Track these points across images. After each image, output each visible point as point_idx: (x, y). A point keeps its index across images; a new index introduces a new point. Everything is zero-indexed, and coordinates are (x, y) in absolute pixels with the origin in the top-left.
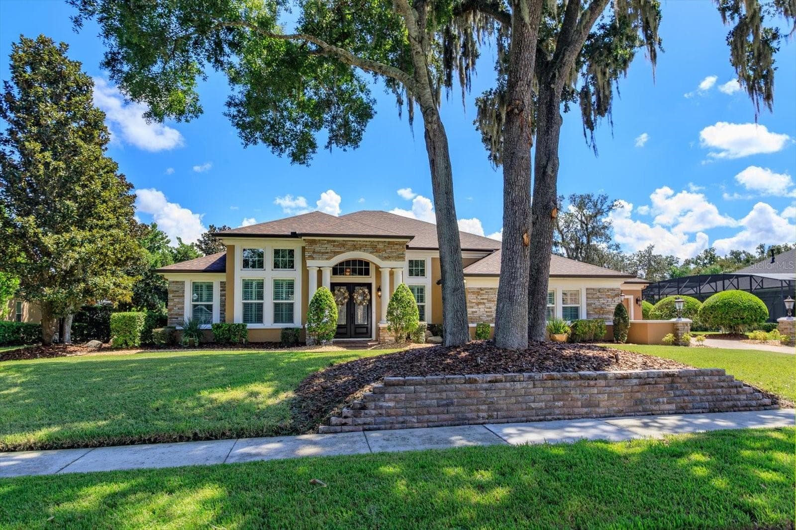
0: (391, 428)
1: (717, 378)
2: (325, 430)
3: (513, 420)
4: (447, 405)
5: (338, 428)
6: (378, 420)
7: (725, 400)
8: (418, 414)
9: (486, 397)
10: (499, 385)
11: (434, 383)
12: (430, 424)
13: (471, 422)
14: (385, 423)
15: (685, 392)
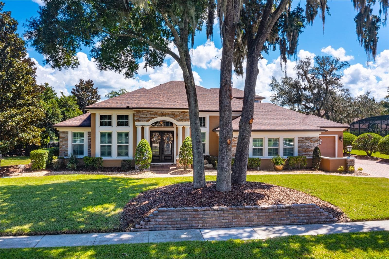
0: (160, 230)
1: (311, 209)
2: (133, 230)
3: (214, 227)
4: (185, 221)
5: (139, 230)
6: (155, 226)
7: (314, 219)
8: (172, 224)
9: (202, 217)
10: (208, 212)
11: (179, 211)
12: (177, 228)
13: (195, 228)
14: (158, 228)
15: (295, 215)
